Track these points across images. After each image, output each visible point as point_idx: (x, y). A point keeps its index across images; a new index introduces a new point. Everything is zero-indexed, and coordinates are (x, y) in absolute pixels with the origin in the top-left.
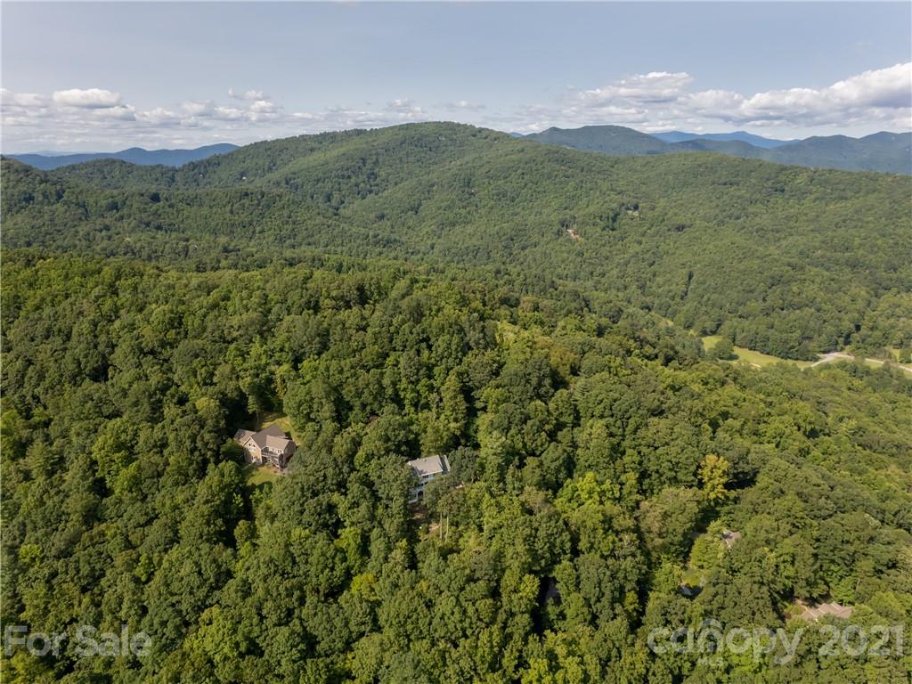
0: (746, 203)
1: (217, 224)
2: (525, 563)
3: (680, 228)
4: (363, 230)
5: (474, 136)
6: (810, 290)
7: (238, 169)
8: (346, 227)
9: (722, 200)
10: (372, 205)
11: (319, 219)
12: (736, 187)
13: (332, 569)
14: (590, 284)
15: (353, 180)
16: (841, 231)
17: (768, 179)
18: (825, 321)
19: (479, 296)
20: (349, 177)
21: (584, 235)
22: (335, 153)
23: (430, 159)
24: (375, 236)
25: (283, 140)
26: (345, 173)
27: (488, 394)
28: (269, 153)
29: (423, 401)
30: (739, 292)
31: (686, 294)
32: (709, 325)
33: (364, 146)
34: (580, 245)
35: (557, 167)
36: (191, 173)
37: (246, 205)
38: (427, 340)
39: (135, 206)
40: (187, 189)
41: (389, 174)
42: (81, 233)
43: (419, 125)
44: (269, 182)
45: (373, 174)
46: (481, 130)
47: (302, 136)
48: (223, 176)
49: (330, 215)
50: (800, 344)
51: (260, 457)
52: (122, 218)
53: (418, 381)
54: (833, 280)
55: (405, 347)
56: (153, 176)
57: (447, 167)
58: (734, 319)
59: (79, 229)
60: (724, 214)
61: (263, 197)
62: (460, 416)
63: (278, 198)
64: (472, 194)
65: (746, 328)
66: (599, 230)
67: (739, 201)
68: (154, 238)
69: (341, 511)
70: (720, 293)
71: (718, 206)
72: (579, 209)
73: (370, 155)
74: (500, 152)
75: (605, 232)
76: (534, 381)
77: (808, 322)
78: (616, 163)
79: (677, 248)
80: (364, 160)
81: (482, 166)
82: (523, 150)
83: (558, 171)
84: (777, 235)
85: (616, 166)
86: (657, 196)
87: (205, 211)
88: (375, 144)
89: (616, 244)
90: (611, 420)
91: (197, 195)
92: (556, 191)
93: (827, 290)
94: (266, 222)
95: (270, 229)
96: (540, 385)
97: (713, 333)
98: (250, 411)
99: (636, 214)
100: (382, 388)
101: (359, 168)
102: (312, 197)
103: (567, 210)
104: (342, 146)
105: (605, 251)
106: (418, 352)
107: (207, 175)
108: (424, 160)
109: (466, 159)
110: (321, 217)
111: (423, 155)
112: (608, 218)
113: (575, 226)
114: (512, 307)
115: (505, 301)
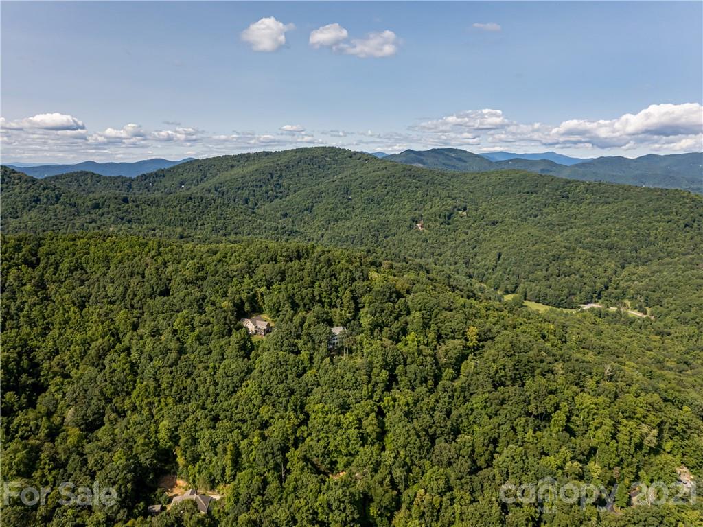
0: (542, 206)
1: (171, 219)
2: (382, 365)
3: (494, 223)
4: (274, 224)
5: (351, 157)
6: (577, 263)
7: (178, 180)
8: (262, 221)
9: (525, 203)
10: (278, 206)
11: (242, 217)
12: (535, 195)
13: (298, 367)
14: (431, 260)
15: (264, 188)
16: (604, 225)
17: (557, 190)
18: (585, 284)
19: (358, 260)
20: (261, 186)
21: (428, 228)
22: (250, 169)
23: (319, 174)
24: (283, 228)
25: (211, 159)
26: (259, 184)
27: (366, 299)
28: (201, 168)
29: (333, 303)
30: (530, 265)
31: (496, 267)
32: (510, 287)
33: (272, 164)
34: (425, 235)
35: (410, 180)
36: (144, 182)
37: (191, 206)
38: (334, 275)
39: (112, 206)
40: (141, 194)
41: (290, 185)
42: (77, 225)
43: (311, 149)
44: (203, 189)
45: (278, 184)
46: (355, 153)
47: (225, 156)
48: (167, 185)
49: (250, 213)
50: (567, 298)
51: (254, 330)
52: (103, 214)
53: (331, 294)
54: (593, 257)
55: (324, 278)
56: (116, 184)
57: (331, 180)
58: (526, 283)
59: (75, 222)
60: (526, 213)
61: (202, 200)
62: (352, 311)
63: (213, 201)
64: (350, 199)
65: (533, 289)
66: (438, 224)
67: (537, 204)
68: (130, 228)
69: (299, 346)
70: (518, 266)
71: (522, 208)
72: (425, 210)
73: (276, 171)
74: (370, 169)
75: (442, 226)
76: (388, 294)
77: (574, 284)
78: (452, 177)
79: (492, 237)
80: (272, 175)
81: (357, 179)
82: (386, 168)
83: (411, 183)
84: (562, 228)
85: (452, 180)
86: (481, 201)
87: (162, 210)
88: (279, 162)
89: (450, 234)
90: (424, 312)
91: (155, 198)
92: (408, 198)
93: (589, 264)
94: (205, 218)
95: (208, 223)
96: (390, 297)
97: (513, 292)
98: (246, 310)
99: (465, 213)
100: (314, 297)
101: (268, 180)
102: (234, 201)
103: (417, 211)
104: (255, 164)
105: (442, 239)
106: (331, 280)
107: (155, 184)
108: (314, 174)
109: (346, 173)
110: (243, 214)
111: (314, 171)
112: (445, 216)
113: (422, 222)
114: (377, 267)
115: (373, 263)
